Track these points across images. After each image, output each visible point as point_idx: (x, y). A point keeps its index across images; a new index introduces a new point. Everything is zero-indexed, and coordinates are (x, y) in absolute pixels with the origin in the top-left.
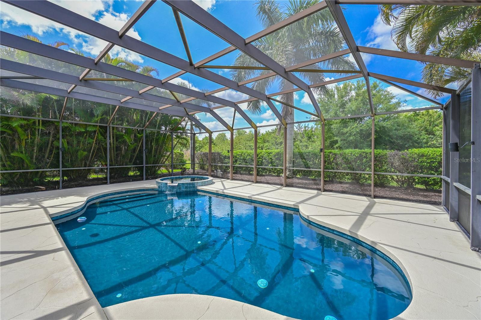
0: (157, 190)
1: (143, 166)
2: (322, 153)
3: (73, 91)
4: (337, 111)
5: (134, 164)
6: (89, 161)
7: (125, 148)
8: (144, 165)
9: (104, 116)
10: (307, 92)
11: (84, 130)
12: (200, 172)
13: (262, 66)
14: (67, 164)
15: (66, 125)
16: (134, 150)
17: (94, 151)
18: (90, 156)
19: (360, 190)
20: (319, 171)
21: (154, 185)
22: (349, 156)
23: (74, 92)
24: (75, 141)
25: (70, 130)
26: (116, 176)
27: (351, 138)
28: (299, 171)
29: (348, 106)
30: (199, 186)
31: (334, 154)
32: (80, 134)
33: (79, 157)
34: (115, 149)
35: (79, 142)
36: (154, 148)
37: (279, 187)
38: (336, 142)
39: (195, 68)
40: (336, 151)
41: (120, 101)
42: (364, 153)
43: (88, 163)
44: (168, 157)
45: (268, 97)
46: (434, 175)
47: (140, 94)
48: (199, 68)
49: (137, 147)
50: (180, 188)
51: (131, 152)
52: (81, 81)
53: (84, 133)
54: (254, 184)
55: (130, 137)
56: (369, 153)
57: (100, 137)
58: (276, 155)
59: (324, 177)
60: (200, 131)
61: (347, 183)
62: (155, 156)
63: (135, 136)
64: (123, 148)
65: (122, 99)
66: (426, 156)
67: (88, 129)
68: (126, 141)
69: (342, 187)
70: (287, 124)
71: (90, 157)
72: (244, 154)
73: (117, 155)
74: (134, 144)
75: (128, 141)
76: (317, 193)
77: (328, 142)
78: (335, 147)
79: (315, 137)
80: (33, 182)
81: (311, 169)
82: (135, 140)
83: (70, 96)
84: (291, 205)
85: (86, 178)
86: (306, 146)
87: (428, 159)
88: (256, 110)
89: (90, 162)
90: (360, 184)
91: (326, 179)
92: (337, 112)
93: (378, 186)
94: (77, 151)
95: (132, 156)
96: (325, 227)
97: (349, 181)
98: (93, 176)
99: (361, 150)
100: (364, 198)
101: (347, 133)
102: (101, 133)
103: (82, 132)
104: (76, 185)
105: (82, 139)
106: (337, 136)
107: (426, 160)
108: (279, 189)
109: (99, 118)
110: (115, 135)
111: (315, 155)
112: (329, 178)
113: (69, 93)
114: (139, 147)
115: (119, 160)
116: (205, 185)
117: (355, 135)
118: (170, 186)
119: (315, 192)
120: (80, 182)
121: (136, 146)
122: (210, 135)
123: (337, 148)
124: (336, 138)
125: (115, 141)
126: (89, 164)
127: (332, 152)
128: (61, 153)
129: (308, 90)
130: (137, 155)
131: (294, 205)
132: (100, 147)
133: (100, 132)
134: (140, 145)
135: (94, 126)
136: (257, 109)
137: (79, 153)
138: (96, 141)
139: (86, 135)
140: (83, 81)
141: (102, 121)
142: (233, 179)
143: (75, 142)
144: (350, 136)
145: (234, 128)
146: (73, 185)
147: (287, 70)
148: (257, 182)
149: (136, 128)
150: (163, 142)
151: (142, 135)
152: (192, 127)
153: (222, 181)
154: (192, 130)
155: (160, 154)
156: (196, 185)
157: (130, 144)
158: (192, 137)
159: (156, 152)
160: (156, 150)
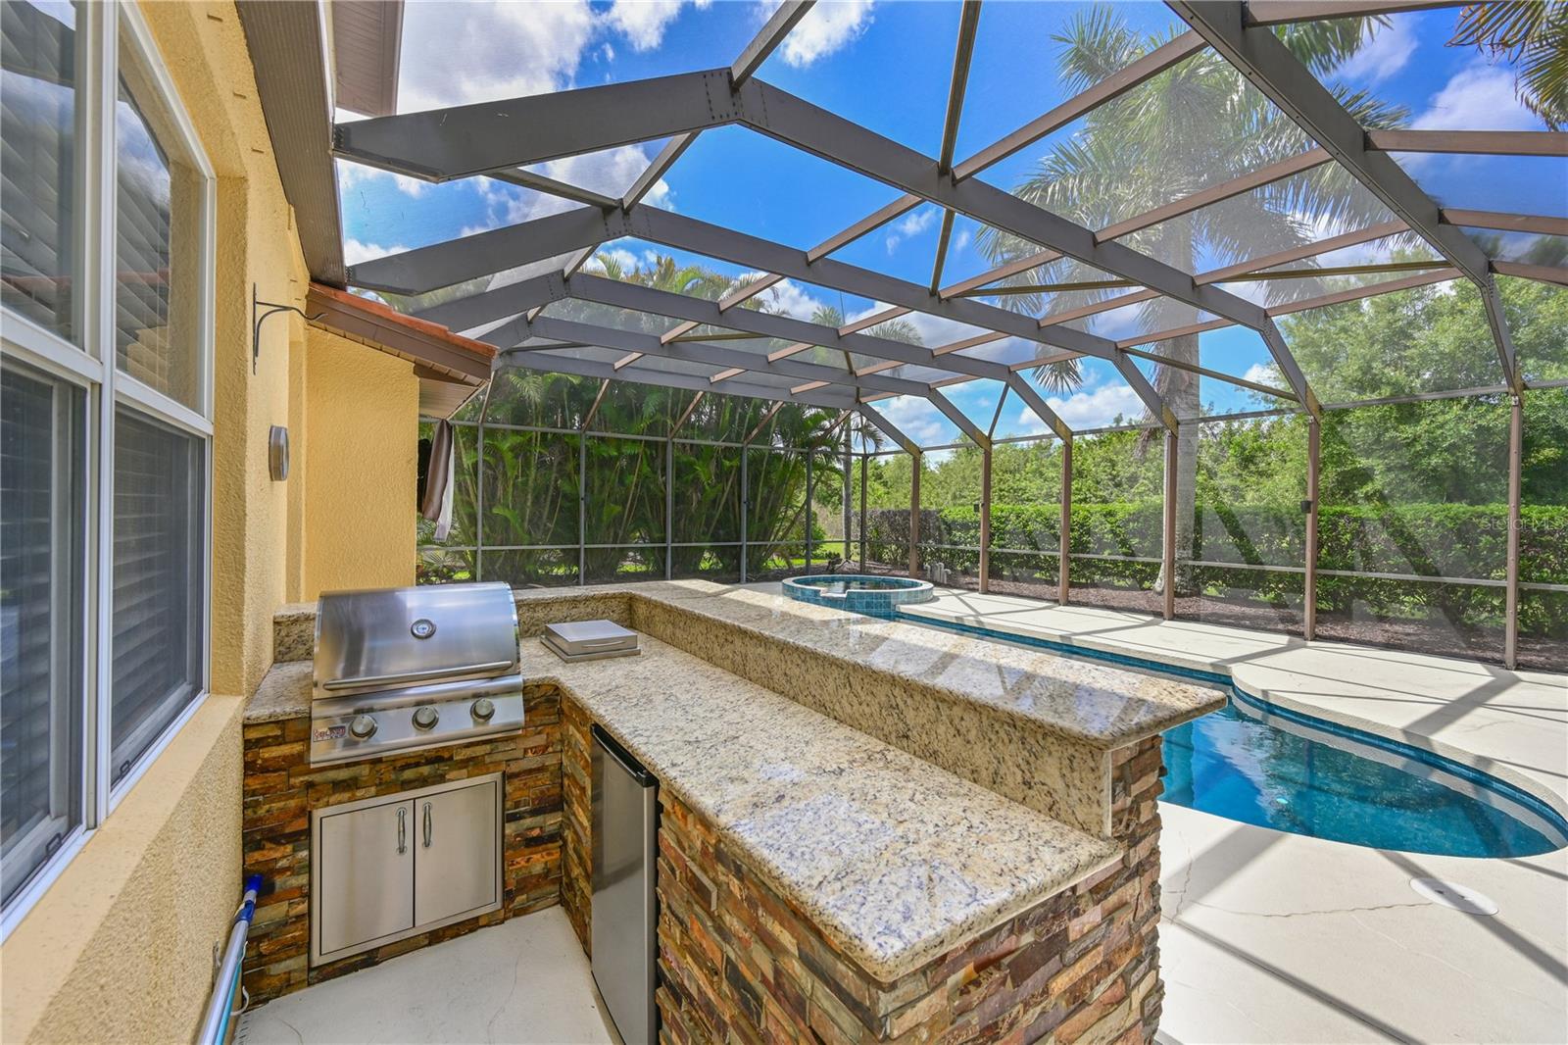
1: (741, 546)
2: (1309, 516)
4: (1373, 359)
5: (715, 538)
6: (622, 528)
7: (697, 497)
8: (744, 543)
9: (657, 418)
10: (1259, 331)
11: (616, 453)
12: (875, 568)
13: (1115, 278)
16: (714, 501)
17: (631, 506)
18: (626, 515)
19: (1464, 645)
20: (1293, 575)
22: (1418, 527)
27: (1435, 460)
28: (1214, 574)
29: (1422, 337)
31: (1355, 520)
33: (605, 518)
34: (679, 499)
35: (603, 483)
36: (762, 498)
37: (1149, 618)
38: (1365, 476)
39: (941, 299)
40: (1366, 510)
41: (709, 379)
42: (1482, 517)
43: (621, 533)
44: (793, 523)
45: (1120, 346)
47: (770, 363)
48: (948, 300)
49: (721, 493)
51: (709, 508)
52: (663, 345)
54: (1061, 608)
55: (708, 467)
57: (646, 469)
58: (1129, 521)
59: (1316, 598)
61: (1406, 622)
62: (761, 519)
63: (719, 465)
64: (694, 497)
65: (713, 376)
67: (623, 451)
68: (699, 479)
69: (1387, 631)
70: (1178, 424)
71: (624, 520)
74: (715, 486)
75: (703, 478)
76: (1290, 641)
77: (1331, 474)
78: (1360, 493)
79: (1273, 457)
80: (525, 573)
81: (1268, 568)
82: (716, 475)
83: (617, 376)
84: (1204, 664)
85: (615, 569)
86: (1235, 488)
88: (1062, 378)
89: (624, 530)
90: (1465, 625)
91: (1324, 606)
92: (1374, 365)
93: (1547, 636)
95: (709, 518)
96: (1323, 722)
97: (1419, 615)
99: (1470, 508)
100: (1478, 667)
101: (1415, 440)
102: (648, 460)
103: (613, 458)
105: (609, 474)
106: (1368, 454)
108: (1147, 624)
109: (648, 422)
111: (1279, 522)
112: (1335, 601)
113: (618, 370)
114: (725, 495)
116: (916, 603)
117: (1450, 449)
118: (824, 598)
119: (1284, 639)
121: (719, 490)
122: (914, 459)
123: (1368, 498)
124: (1363, 462)
126: (623, 535)
127: (1347, 513)
129: (1262, 322)
130: (721, 515)
131: (1212, 664)
133: (645, 457)
134: (727, 491)
135: (635, 441)
136: (1068, 374)
137: (605, 509)
138: (638, 479)
141: (652, 429)
142: (987, 592)
144: (1428, 454)
145: (994, 437)
147: (1198, 283)
148: (1069, 603)
149: (720, 443)
150: (783, 481)
151: (735, 463)
152: (848, 435)
153: (956, 595)
154: (847, 444)
155: (773, 512)
156: (893, 601)
157: (707, 487)
158: (848, 464)
159: (766, 508)
160: (765, 501)
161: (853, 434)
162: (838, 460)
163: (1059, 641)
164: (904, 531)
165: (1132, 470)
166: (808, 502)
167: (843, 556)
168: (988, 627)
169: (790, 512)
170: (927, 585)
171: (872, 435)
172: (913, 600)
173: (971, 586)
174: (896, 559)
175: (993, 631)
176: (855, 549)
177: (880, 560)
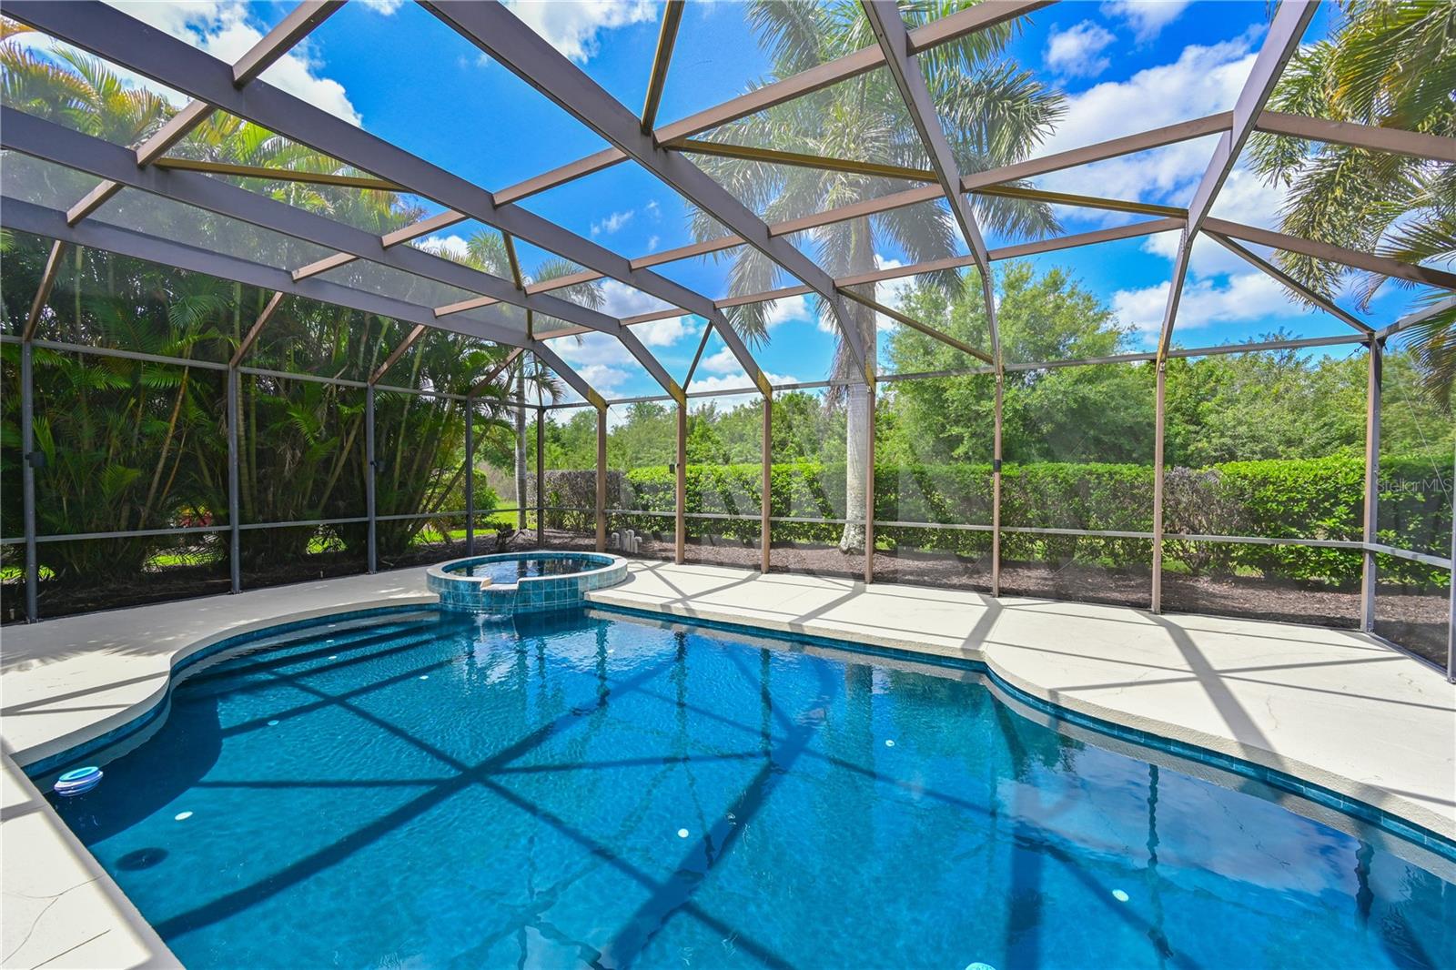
0: (436, 610)
1: (368, 523)
2: (997, 476)
3: (89, 217)
5: (329, 513)
6: (149, 504)
7: (293, 456)
8: (372, 518)
9: (213, 333)
11: (127, 385)
12: (555, 537)
14: (54, 519)
15: (47, 362)
16: (327, 463)
17: (168, 468)
18: (155, 484)
21: (419, 589)
22: (1048, 484)
23: (94, 223)
24: (85, 426)
25: (65, 381)
26: (259, 561)
30: (591, 590)
32: (112, 399)
33: (107, 489)
34: (253, 459)
35: (102, 434)
36: (403, 458)
38: (958, 440)
39: (656, 145)
41: (290, 273)
42: (1090, 473)
43: (144, 513)
44: (449, 488)
45: (837, 285)
46: (1297, 537)
47: (385, 248)
48: (667, 147)
49: (337, 452)
50: (526, 601)
51: (316, 471)
52: (142, 167)
53: (125, 394)
55: (312, 414)
56: (1107, 475)
57: (195, 413)
60: (555, 399)
61: (1037, 566)
62: (402, 485)
63: (331, 411)
64: (289, 456)
65: (297, 269)
66: (1274, 484)
67: (143, 381)
68: (298, 430)
71: (153, 491)
72: (707, 478)
73: (260, 481)
74: (326, 440)
75: (304, 429)
76: (984, 601)
82: (329, 426)
83: (74, 236)
85: (138, 568)
87: (1279, 492)
88: (752, 333)
89: (153, 507)
94: (99, 468)
95: (319, 486)
98: (166, 560)
101: (988, 413)
102: (197, 398)
103: (120, 391)
104: (94, 600)
105: (117, 421)
106: (957, 422)
107: (1274, 494)
109: (193, 338)
110: (253, 408)
113: (73, 224)
114: (345, 453)
115: (270, 497)
116: (609, 587)
117: (1010, 420)
119: (975, 598)
120: (112, 586)
121: (335, 448)
122: (600, 413)
124: (956, 430)
125: (254, 428)
126: (150, 515)
128: (29, 474)
129: (986, 264)
130: (339, 480)
131: (962, 650)
132: (194, 449)
133: (192, 392)
134: (348, 446)
135: (169, 368)
136: (757, 330)
137: (107, 475)
138: (177, 427)
139: (136, 405)
140: (151, 170)
142: (686, 561)
143: (88, 432)
145: (690, 391)
146: (80, 600)
147: (966, 187)
149: (334, 380)
150: (433, 434)
151: (358, 410)
152: (521, 385)
153: (651, 569)
154: (520, 395)
155: (421, 476)
156: (581, 587)
157: (312, 442)
158: (521, 418)
159: (409, 471)
160: (408, 463)
161: (527, 383)
162: (508, 413)
163: (788, 629)
164: (589, 495)
165: (783, 435)
166: (468, 464)
167: (516, 528)
168: (700, 617)
169: (447, 476)
170: (620, 562)
171: (549, 386)
172: (605, 583)
173: (664, 554)
174: (578, 524)
175: (708, 621)
176: (531, 518)
177: (560, 526)
